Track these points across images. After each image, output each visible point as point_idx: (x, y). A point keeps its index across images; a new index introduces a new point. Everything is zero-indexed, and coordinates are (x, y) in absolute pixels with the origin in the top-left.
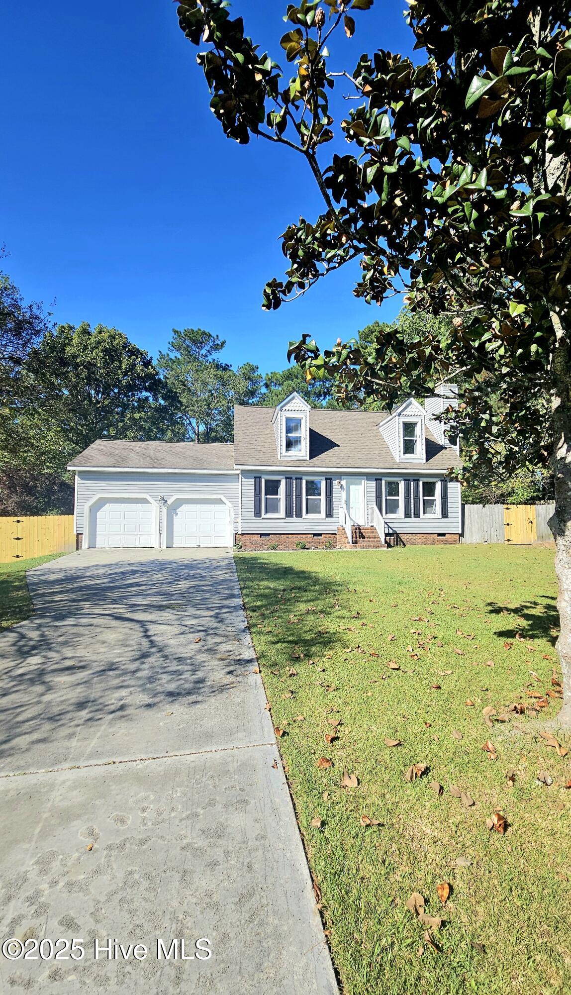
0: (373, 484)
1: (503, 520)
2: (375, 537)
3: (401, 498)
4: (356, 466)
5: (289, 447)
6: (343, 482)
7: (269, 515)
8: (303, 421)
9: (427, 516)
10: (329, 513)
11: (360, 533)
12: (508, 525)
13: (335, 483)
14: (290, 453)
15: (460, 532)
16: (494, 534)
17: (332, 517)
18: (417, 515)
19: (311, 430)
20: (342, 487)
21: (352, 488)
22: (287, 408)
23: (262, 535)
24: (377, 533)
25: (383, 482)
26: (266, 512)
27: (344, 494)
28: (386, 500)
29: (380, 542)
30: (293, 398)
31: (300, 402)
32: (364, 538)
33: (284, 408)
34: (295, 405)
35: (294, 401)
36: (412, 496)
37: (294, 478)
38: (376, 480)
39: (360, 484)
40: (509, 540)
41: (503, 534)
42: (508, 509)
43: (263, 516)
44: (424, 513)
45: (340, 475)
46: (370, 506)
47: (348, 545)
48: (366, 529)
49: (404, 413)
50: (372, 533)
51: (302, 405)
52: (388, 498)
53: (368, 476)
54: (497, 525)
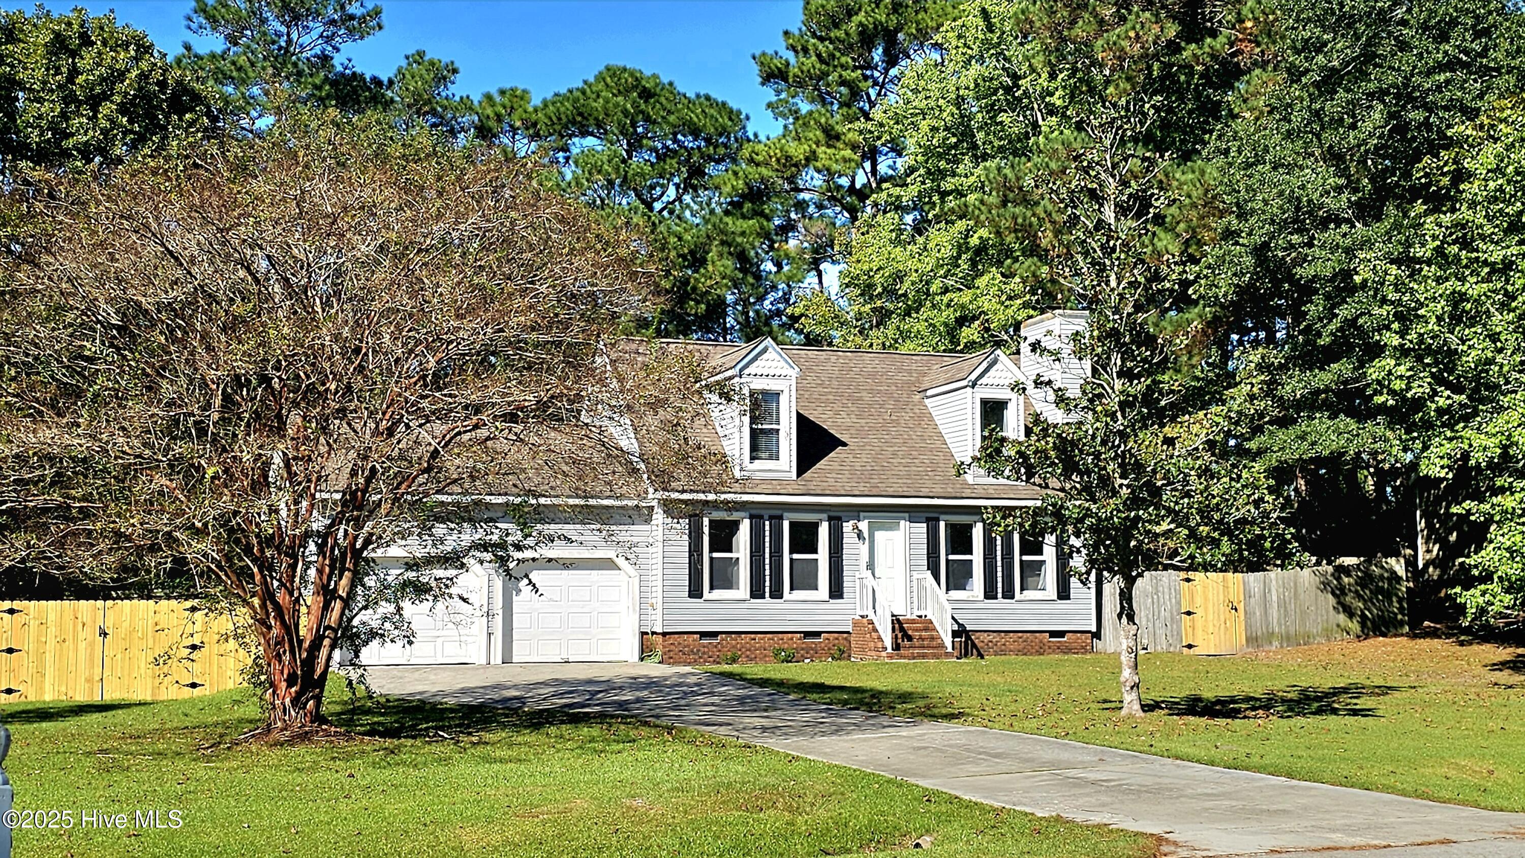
0: (921, 529)
1: (1179, 603)
2: (932, 638)
3: (977, 557)
4: (890, 491)
5: (755, 452)
6: (864, 525)
7: (718, 594)
8: (783, 399)
9: (1029, 594)
10: (836, 591)
11: (902, 629)
12: (1189, 613)
13: (848, 527)
14: (758, 464)
15: (1094, 629)
16: (1161, 632)
17: (841, 596)
18: (1009, 594)
19: (800, 416)
20: (860, 536)
21: (879, 535)
22: (751, 370)
23: (703, 635)
24: (935, 629)
25: (942, 524)
26: (712, 588)
27: (864, 549)
28: (947, 561)
29: (942, 646)
30: (765, 350)
31: (778, 358)
32: (910, 638)
33: (747, 371)
34: (769, 363)
35: (765, 356)
36: (999, 553)
37: (766, 517)
38: (928, 520)
39: (896, 527)
40: (1190, 646)
41: (1179, 633)
42: (1188, 580)
43: (706, 594)
44: (1022, 589)
45: (857, 511)
46: (916, 575)
47: (884, 654)
48: (913, 621)
49: (983, 381)
50: (926, 629)
51: (783, 363)
52: (951, 557)
53: (913, 513)
54: (1168, 615)
